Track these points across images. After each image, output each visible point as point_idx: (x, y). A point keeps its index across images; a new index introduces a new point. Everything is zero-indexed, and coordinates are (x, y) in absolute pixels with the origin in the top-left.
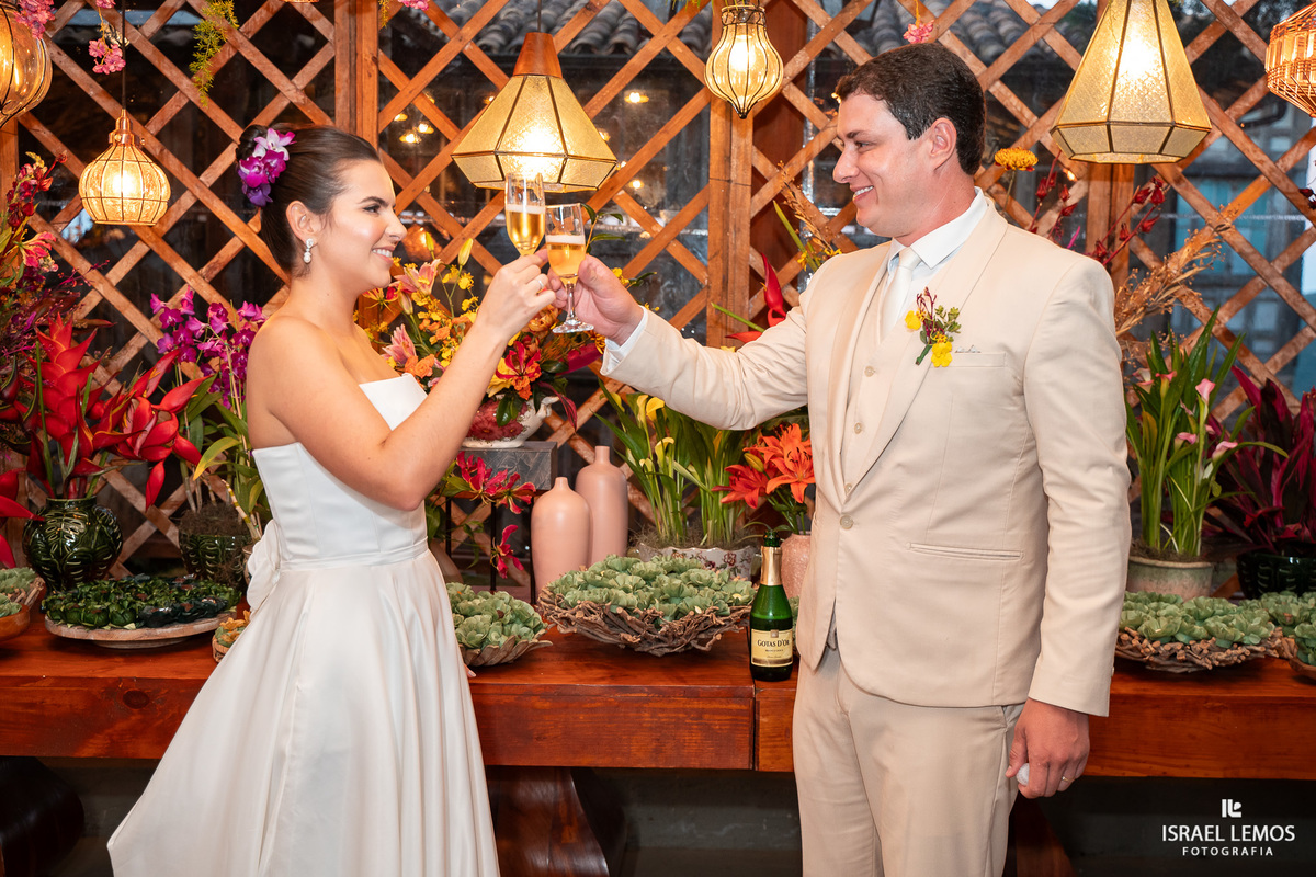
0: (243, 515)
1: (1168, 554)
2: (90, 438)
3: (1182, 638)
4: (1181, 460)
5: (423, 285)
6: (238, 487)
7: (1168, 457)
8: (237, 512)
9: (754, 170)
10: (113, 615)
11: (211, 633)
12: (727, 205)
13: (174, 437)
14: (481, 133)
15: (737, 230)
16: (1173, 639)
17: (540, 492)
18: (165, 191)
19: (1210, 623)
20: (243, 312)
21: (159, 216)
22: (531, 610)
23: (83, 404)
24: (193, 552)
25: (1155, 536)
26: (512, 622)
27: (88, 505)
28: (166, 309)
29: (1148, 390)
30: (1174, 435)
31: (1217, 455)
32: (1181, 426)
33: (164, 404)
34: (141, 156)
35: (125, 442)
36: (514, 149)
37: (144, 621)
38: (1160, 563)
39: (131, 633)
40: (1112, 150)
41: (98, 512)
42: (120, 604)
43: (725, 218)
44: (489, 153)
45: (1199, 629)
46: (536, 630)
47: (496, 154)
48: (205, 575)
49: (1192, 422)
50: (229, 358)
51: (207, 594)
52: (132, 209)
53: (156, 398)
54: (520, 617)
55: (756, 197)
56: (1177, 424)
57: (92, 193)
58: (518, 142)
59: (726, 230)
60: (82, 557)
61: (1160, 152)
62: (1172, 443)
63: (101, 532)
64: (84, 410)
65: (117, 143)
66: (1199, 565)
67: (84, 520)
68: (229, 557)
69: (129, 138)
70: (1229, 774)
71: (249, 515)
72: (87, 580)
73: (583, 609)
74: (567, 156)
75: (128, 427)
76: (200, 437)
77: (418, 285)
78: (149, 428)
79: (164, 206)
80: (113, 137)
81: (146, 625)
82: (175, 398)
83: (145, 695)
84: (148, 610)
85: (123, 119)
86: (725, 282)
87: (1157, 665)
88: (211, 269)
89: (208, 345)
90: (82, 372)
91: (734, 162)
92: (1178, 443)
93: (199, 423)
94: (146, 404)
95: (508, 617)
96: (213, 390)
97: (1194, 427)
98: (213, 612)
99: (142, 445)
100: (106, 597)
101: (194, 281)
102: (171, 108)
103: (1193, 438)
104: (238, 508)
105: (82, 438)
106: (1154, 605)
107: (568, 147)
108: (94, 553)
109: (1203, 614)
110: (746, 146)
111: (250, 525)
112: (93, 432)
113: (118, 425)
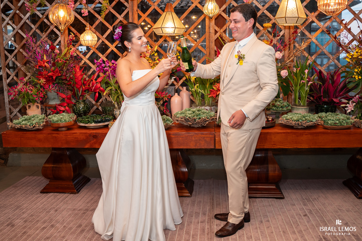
0: (114, 102)
1: (300, 105)
2: (84, 88)
3: (300, 121)
4: (302, 86)
5: (148, 55)
6: (112, 97)
7: (299, 85)
8: (112, 102)
9: (215, 30)
10: (90, 121)
11: (109, 124)
12: (210, 37)
13: (100, 87)
14: (158, 24)
15: (212, 42)
16: (299, 121)
17: (172, 96)
18: (96, 39)
19: (306, 118)
20: (112, 62)
21: (95, 44)
22: (170, 118)
23: (82, 81)
24: (104, 110)
25: (297, 102)
26: (166, 121)
27: (84, 101)
28: (97, 62)
29: (295, 72)
30: (300, 81)
31: (309, 85)
32: (302, 79)
33: (98, 81)
34: (91, 32)
35: (90, 88)
36: (165, 27)
37: (96, 122)
38: (298, 107)
39: (93, 124)
40: (286, 23)
41: (86, 102)
42: (91, 119)
43: (209, 40)
44: (160, 28)
45: (304, 119)
46: (171, 122)
47: (161, 28)
48: (107, 114)
49: (304, 78)
50: (110, 71)
51: (107, 117)
52: (90, 42)
53: (96, 80)
54: (168, 120)
55: (216, 35)
56: (301, 78)
57: (82, 40)
58: (166, 25)
59: (210, 42)
60: (83, 111)
61: (296, 23)
62: (300, 83)
63: (87, 106)
64: (82, 82)
65: (87, 30)
66: (306, 107)
67: (83, 104)
68: (111, 111)
69: (89, 28)
70: (309, 147)
71: (115, 102)
72: (84, 116)
73: (180, 118)
74: (175, 28)
75: (91, 85)
76: (105, 87)
77: (147, 55)
78: (95, 85)
79: (96, 42)
80: (86, 28)
81: (96, 123)
82: (99, 80)
83: (97, 136)
84: (96, 120)
85: (88, 25)
86: (210, 53)
87: (296, 126)
88: (106, 55)
89: (106, 68)
90: (82, 75)
91: (211, 28)
92: (301, 82)
93: (104, 85)
94: (94, 81)
95: (166, 120)
96: (107, 78)
97: (304, 79)
98: (109, 121)
99: (94, 89)
100: (88, 118)
101: (103, 57)
102: (97, 23)
103: (304, 81)
104: (113, 101)
105: (82, 88)
106: (296, 115)
107: (176, 26)
108: (85, 110)
109: (305, 116)
110: (213, 25)
111: (115, 104)
112: (84, 87)
113: (89, 85)
